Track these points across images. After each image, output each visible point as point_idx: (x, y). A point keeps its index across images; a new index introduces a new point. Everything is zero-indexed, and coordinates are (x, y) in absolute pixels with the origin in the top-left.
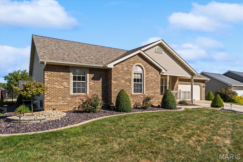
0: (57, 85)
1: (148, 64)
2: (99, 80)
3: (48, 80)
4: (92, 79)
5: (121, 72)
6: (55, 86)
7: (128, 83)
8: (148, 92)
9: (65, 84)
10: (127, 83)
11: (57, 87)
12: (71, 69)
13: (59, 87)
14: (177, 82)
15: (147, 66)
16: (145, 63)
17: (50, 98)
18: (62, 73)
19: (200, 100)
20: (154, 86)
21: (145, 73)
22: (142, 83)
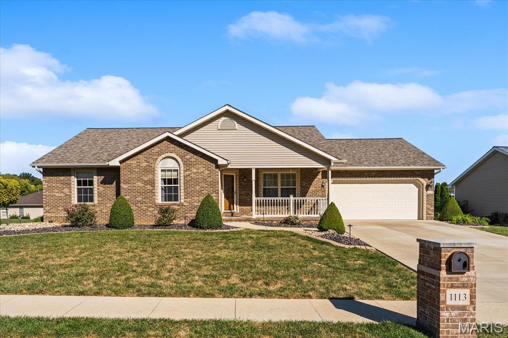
0: (57, 192)
1: (188, 153)
2: (112, 184)
3: (46, 186)
4: (102, 183)
5: (137, 170)
6: (55, 194)
7: (149, 187)
8: (190, 200)
9: (66, 190)
10: (147, 186)
11: (57, 195)
12: (72, 172)
13: (60, 195)
14: (316, 179)
15: (188, 157)
16: (182, 151)
17: (49, 208)
18: (62, 178)
19: (417, 219)
20: (202, 189)
21: (182, 168)
22: (179, 185)
